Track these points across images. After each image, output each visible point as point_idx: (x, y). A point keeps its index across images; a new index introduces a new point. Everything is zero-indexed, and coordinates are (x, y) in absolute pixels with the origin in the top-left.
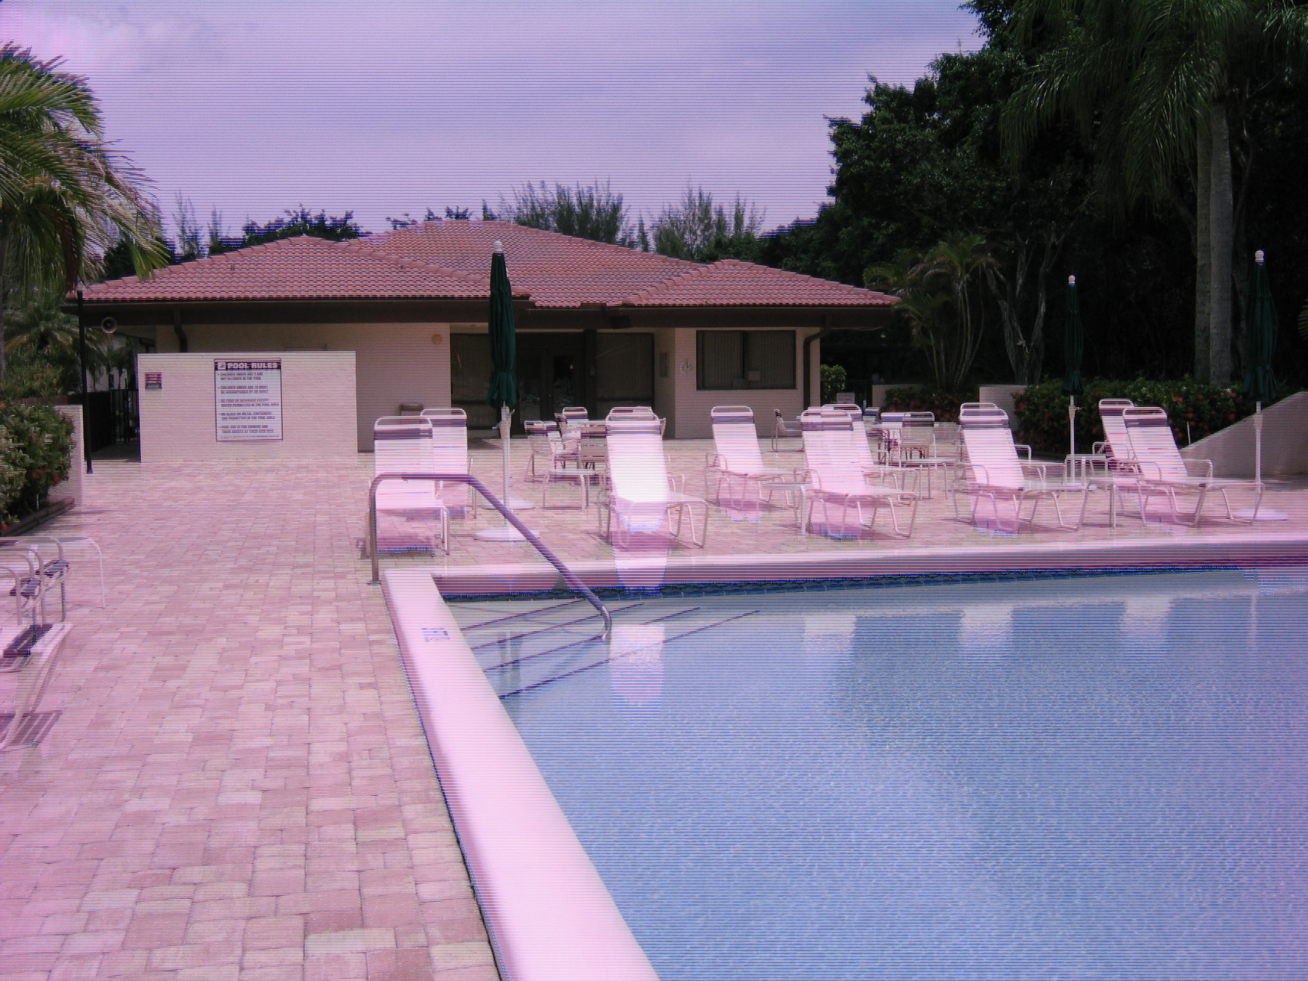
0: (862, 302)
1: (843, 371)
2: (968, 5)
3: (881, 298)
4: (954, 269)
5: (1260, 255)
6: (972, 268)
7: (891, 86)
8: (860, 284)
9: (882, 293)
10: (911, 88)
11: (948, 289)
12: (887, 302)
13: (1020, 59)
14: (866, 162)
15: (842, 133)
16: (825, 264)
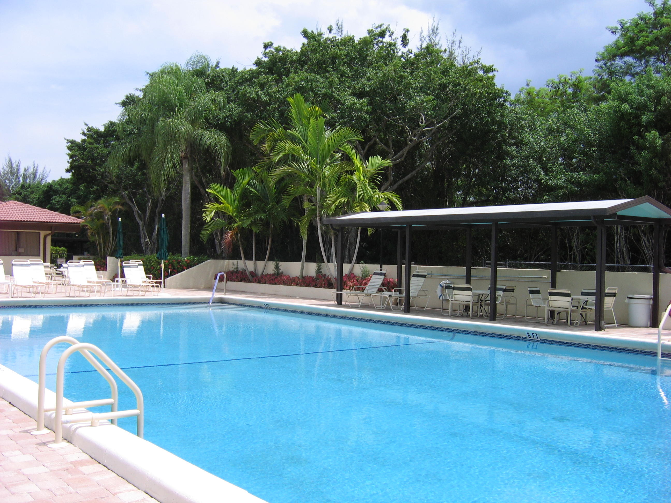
0: (68, 221)
1: (66, 250)
2: (119, 103)
3: (76, 220)
4: (105, 210)
5: (163, 216)
6: (113, 210)
7: (95, 128)
8: (68, 214)
9: (76, 218)
10: (102, 129)
11: (102, 217)
12: (79, 222)
13: (135, 128)
14: (81, 161)
15: (72, 147)
16: (72, 200)
